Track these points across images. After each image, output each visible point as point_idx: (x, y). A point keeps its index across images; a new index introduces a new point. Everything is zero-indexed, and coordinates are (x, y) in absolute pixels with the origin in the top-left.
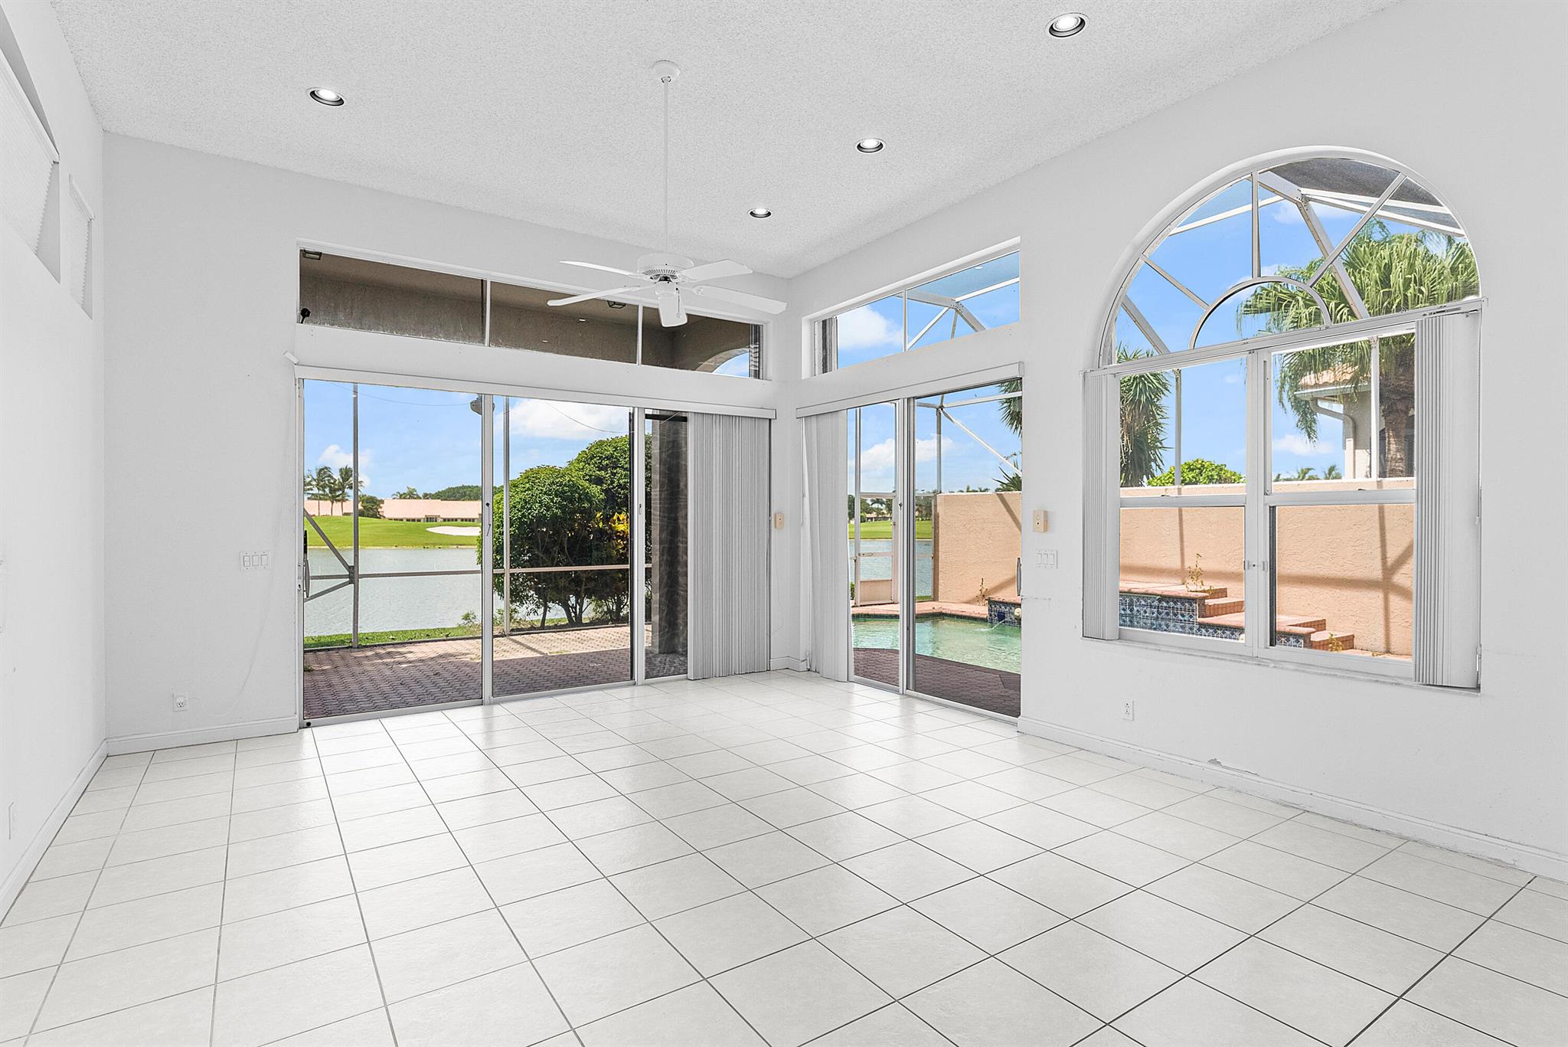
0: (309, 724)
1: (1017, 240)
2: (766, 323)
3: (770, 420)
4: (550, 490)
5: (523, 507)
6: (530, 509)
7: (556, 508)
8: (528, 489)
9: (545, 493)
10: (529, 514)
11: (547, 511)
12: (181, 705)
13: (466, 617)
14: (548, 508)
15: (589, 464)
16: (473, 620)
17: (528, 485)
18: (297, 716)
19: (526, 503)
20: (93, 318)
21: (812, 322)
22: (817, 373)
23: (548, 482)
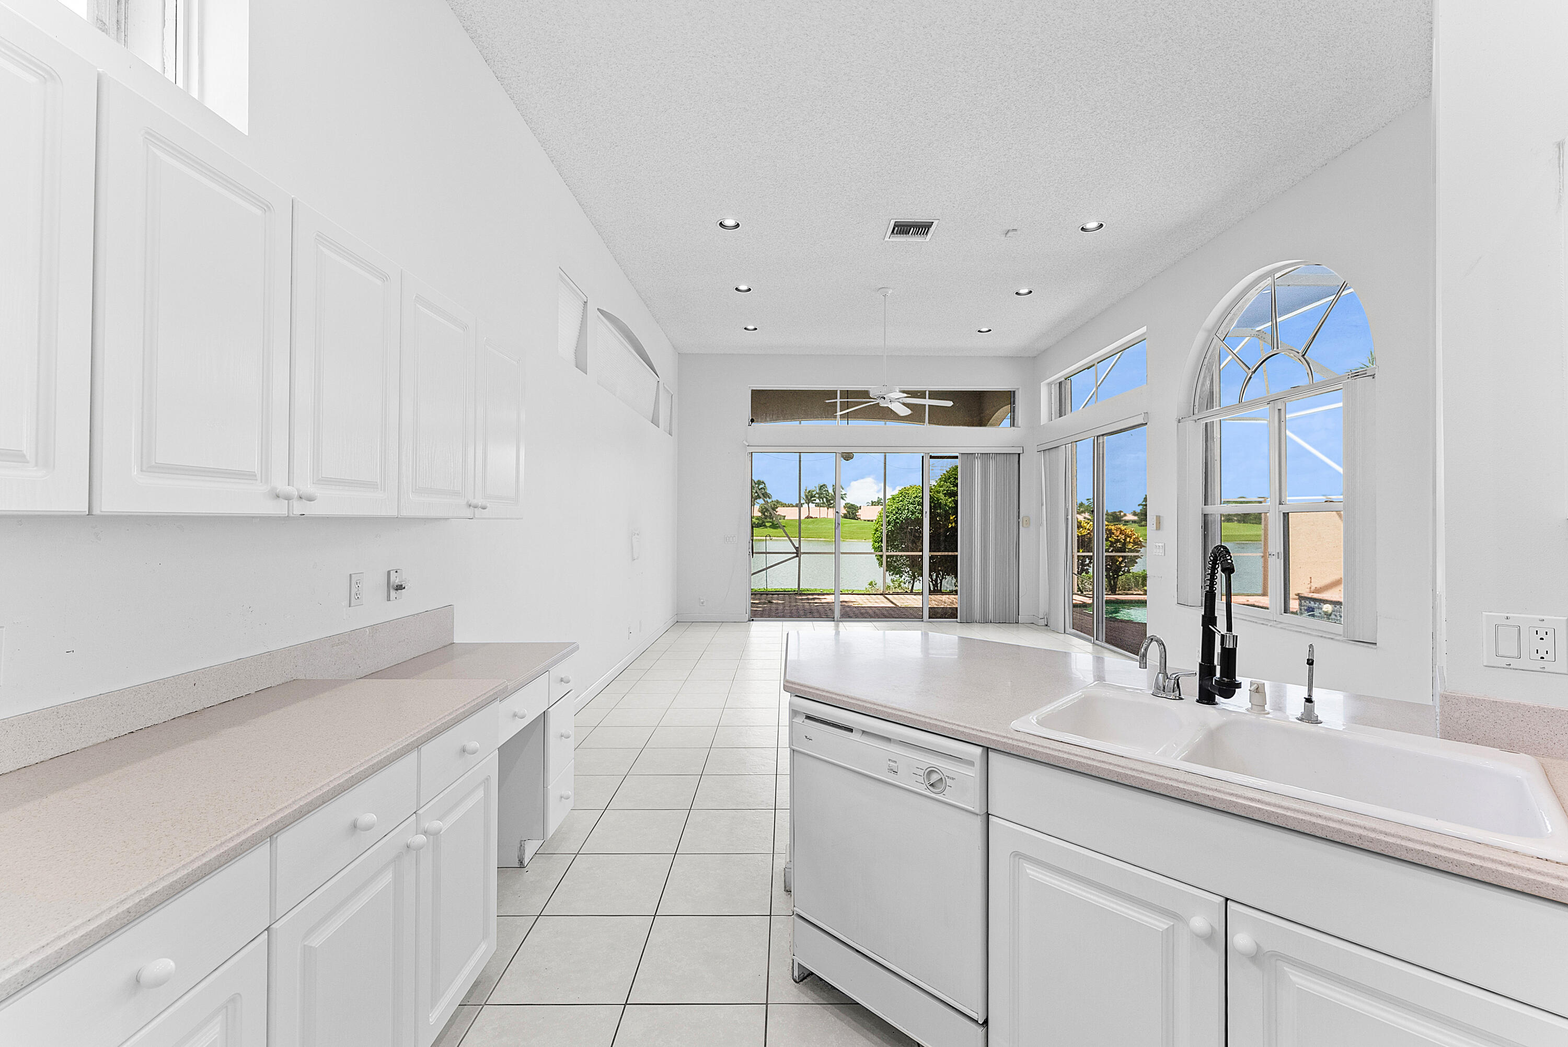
0: (753, 620)
1: (1144, 329)
2: (1018, 389)
3: (1019, 454)
4: (914, 501)
5: (897, 513)
6: (901, 514)
7: (918, 513)
8: (901, 501)
9: (911, 504)
10: (900, 517)
11: (912, 515)
12: (702, 603)
13: (871, 584)
14: (913, 513)
15: (947, 483)
16: (875, 586)
17: (901, 498)
18: (747, 615)
19: (899, 510)
20: (673, 435)
21: (1050, 384)
22: (1053, 418)
23: (914, 496)
